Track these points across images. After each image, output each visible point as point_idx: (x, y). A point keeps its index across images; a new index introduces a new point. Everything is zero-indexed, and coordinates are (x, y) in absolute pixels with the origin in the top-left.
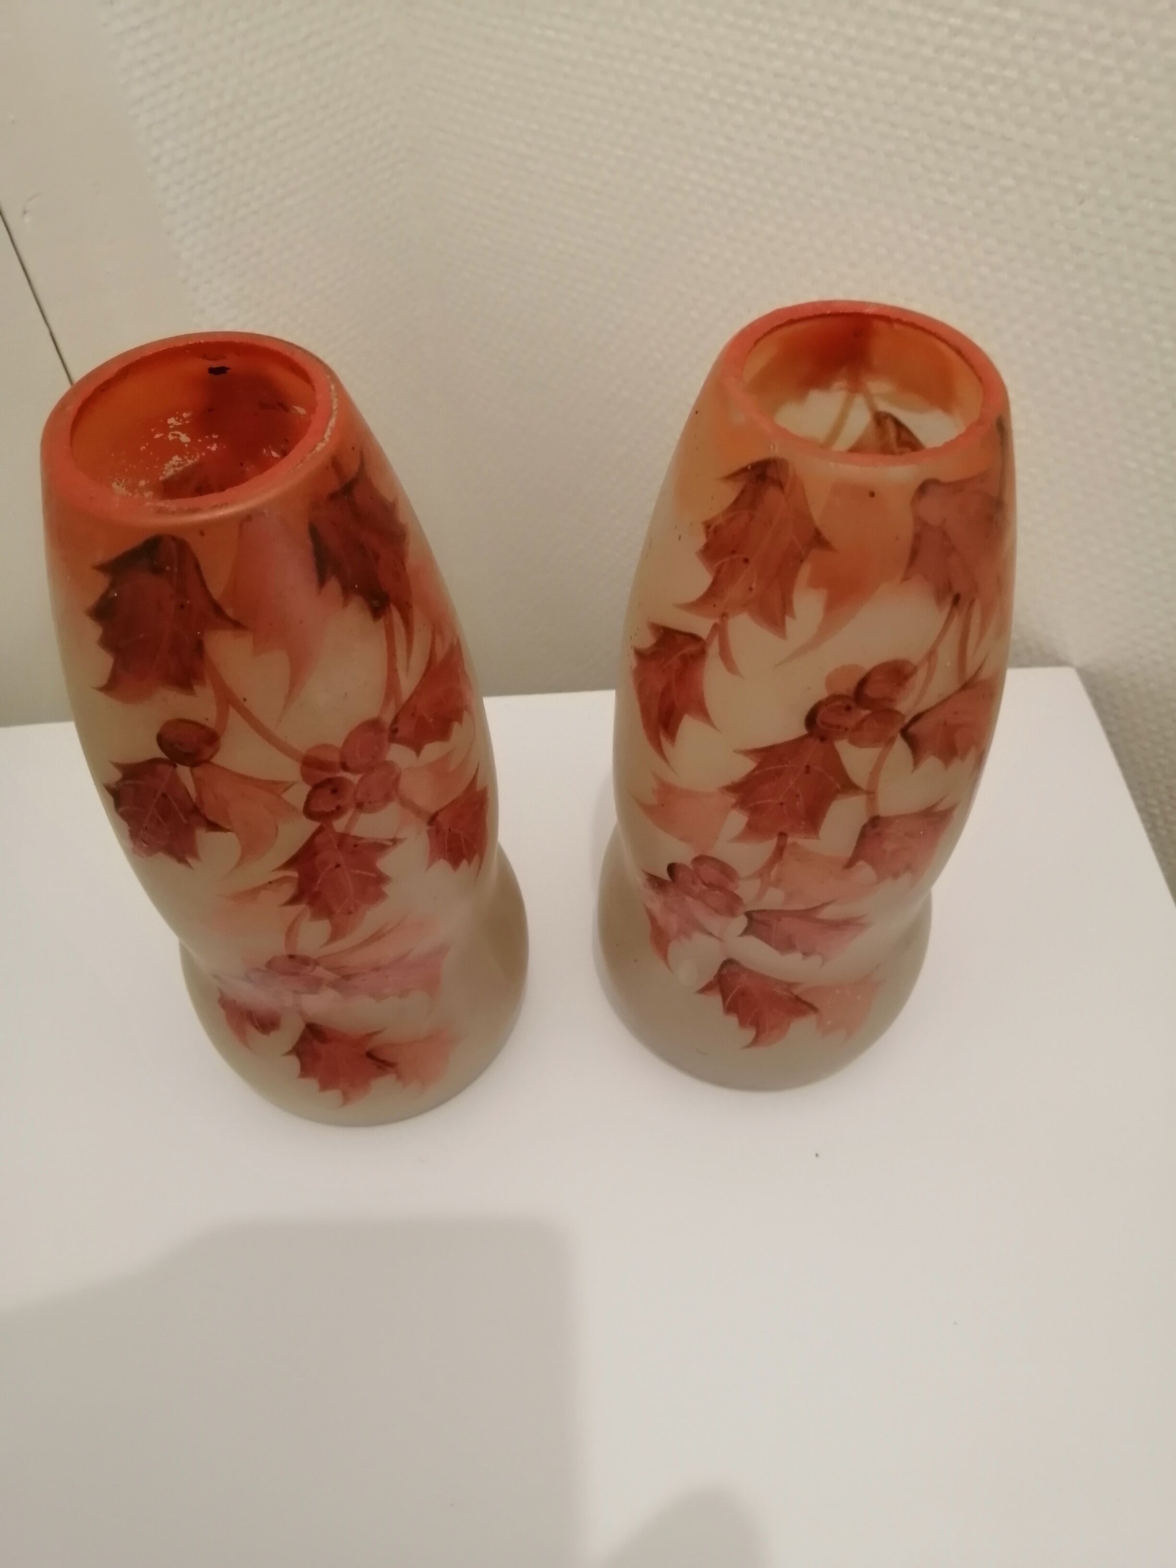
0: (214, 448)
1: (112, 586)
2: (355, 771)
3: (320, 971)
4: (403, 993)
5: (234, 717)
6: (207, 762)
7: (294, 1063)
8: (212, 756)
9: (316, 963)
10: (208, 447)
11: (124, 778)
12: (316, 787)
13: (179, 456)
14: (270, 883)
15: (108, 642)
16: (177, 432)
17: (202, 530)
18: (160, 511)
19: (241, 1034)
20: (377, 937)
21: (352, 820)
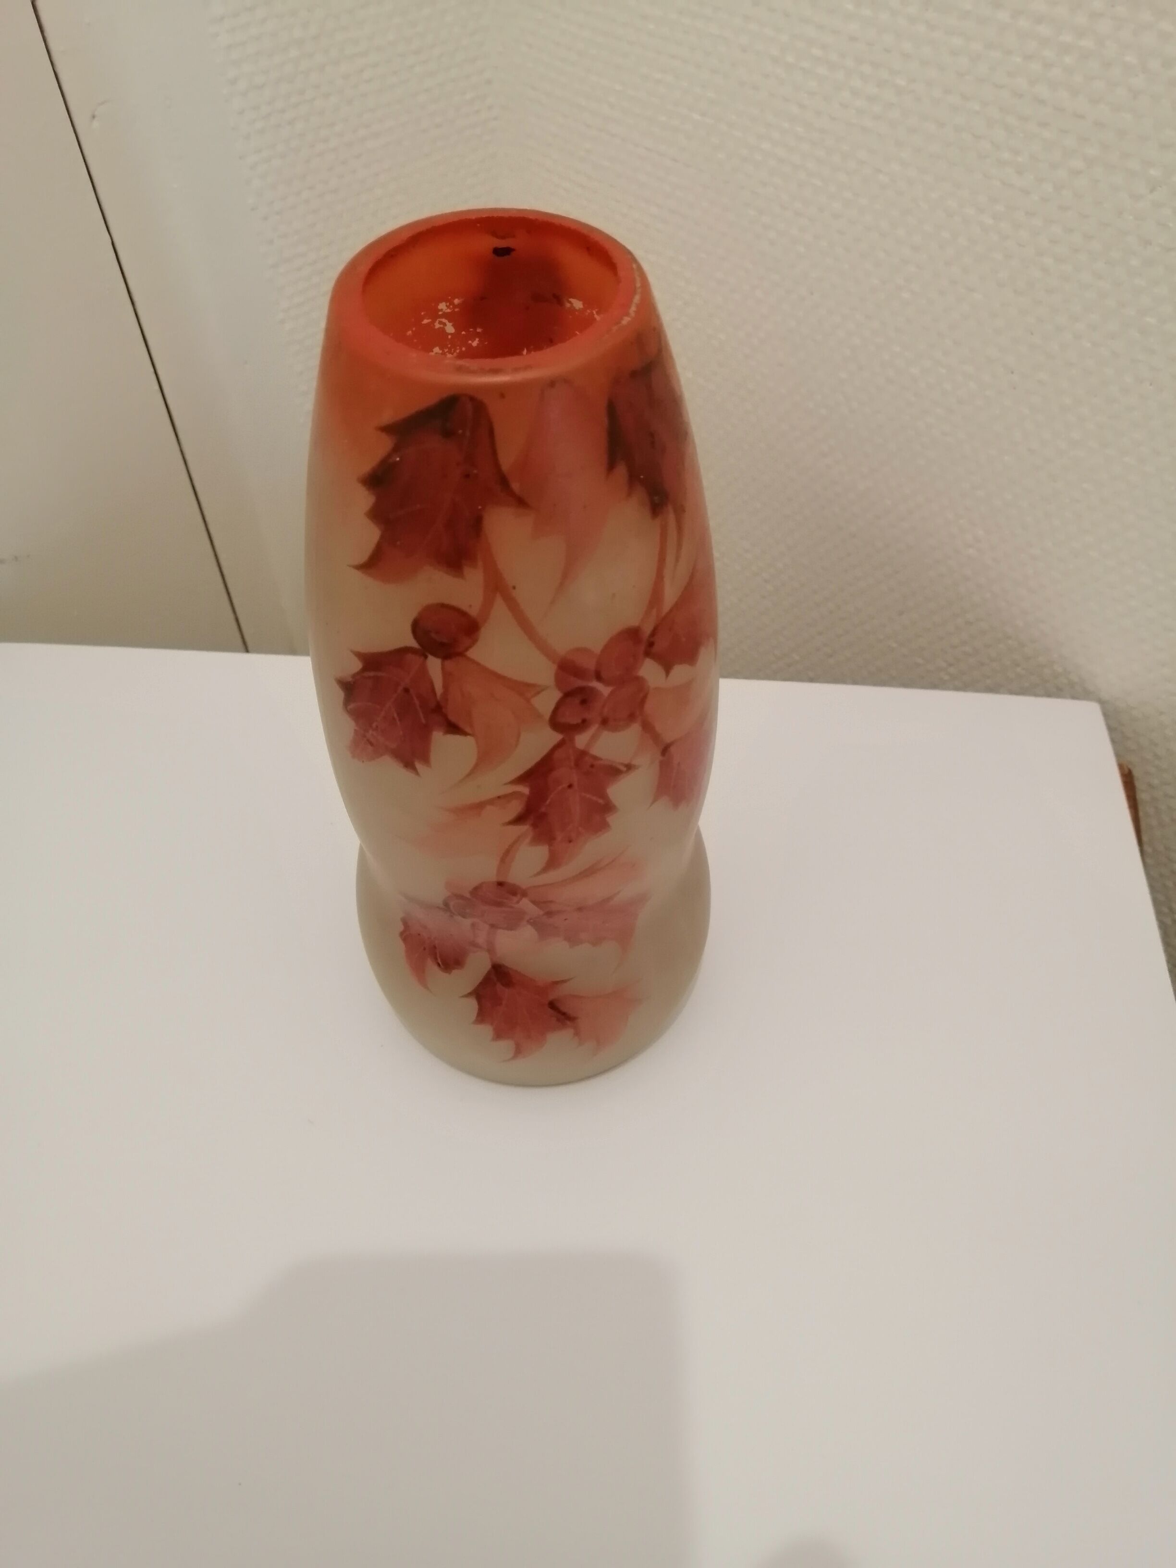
0: (475, 343)
1: (396, 449)
2: (607, 683)
3: (525, 904)
4: (597, 941)
5: (500, 608)
6: (461, 654)
7: (472, 1004)
8: (467, 649)
9: (524, 894)
10: (470, 342)
11: (365, 669)
12: (568, 695)
13: (440, 349)
14: (499, 797)
15: (377, 514)
16: (444, 320)
17: (502, 391)
18: (460, 369)
19: (419, 970)
20: (589, 872)
21: (594, 738)
